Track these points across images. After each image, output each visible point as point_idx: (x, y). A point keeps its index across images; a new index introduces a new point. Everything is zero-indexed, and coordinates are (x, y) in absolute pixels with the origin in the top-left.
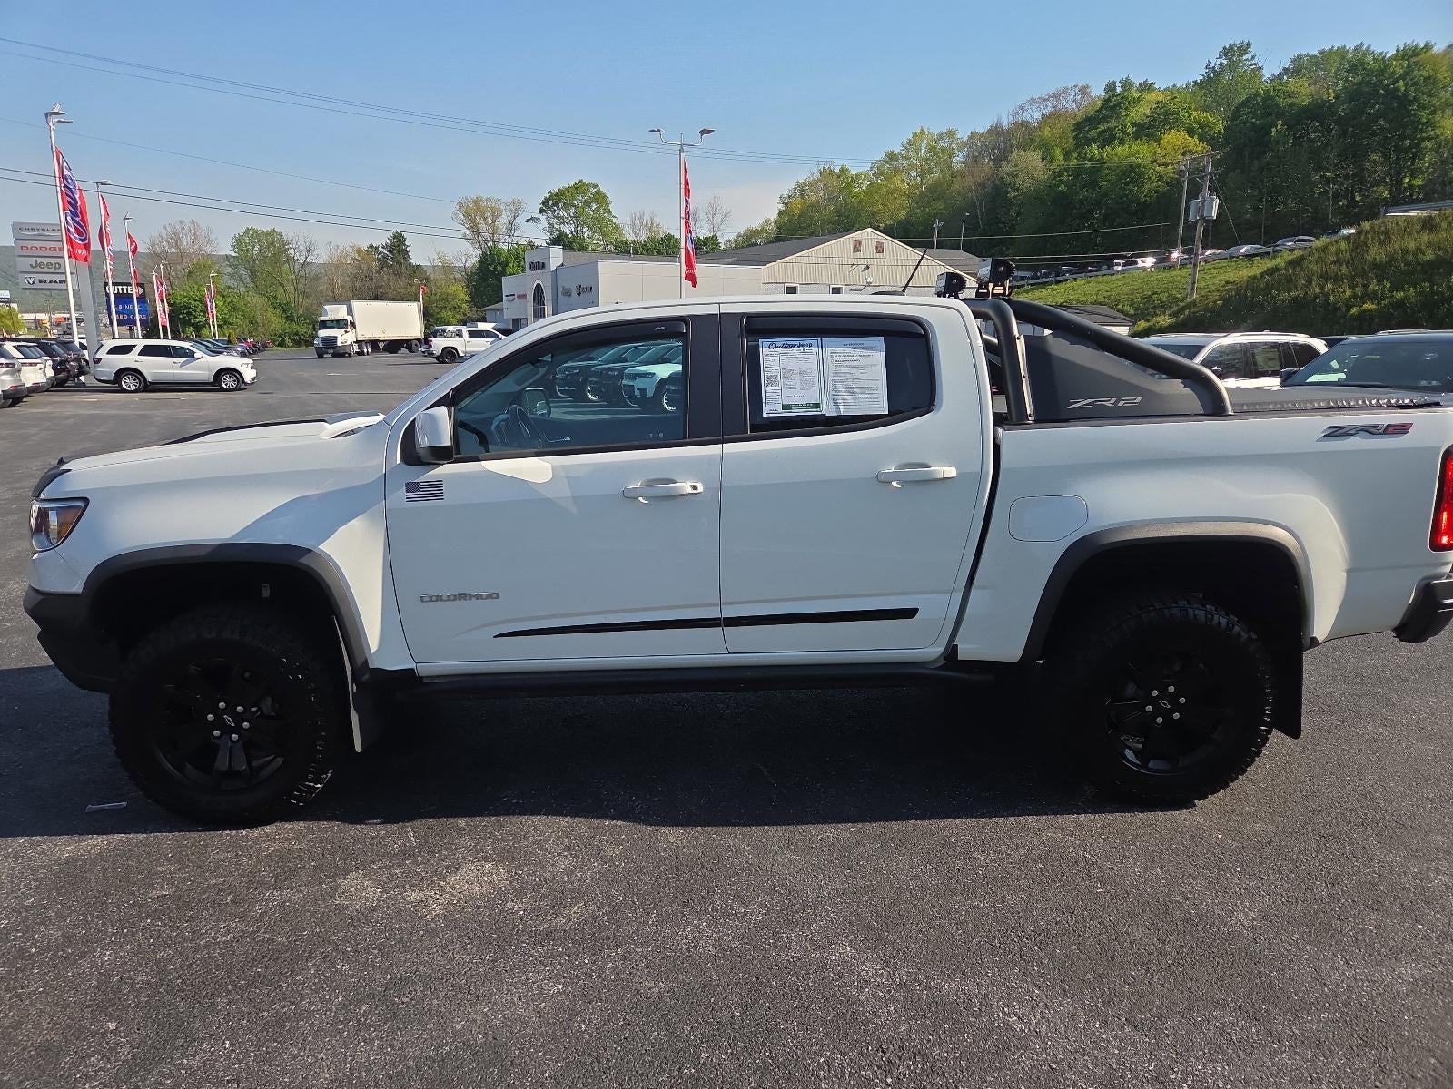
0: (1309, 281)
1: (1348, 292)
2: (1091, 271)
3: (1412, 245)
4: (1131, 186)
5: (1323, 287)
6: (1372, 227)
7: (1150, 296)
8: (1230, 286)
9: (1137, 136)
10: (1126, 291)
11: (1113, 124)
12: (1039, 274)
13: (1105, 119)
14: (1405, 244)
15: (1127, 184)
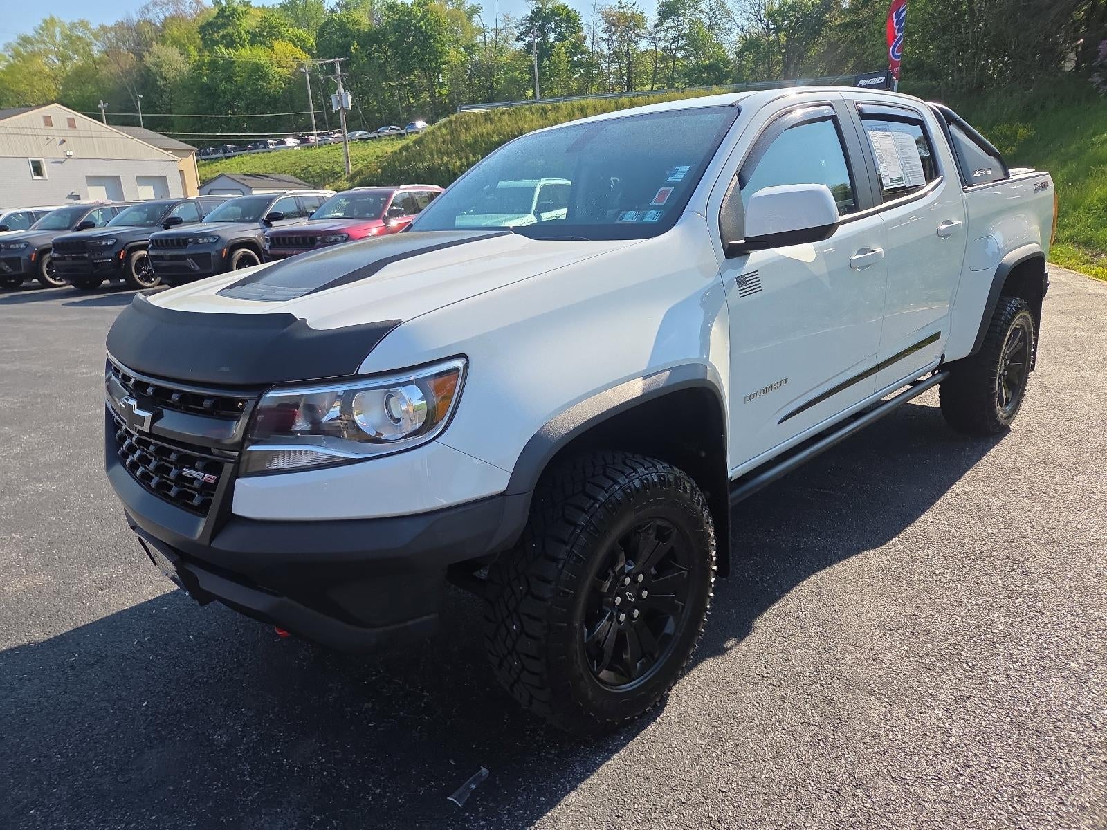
0: (432, 155)
1: (459, 163)
2: (251, 149)
3: (485, 131)
4: (260, 82)
5: (442, 159)
6: (457, 118)
7: (306, 169)
8: (380, 159)
9: (252, 42)
10: (287, 164)
11: (231, 30)
12: (208, 151)
13: (224, 26)
14: (480, 130)
15: (257, 80)
